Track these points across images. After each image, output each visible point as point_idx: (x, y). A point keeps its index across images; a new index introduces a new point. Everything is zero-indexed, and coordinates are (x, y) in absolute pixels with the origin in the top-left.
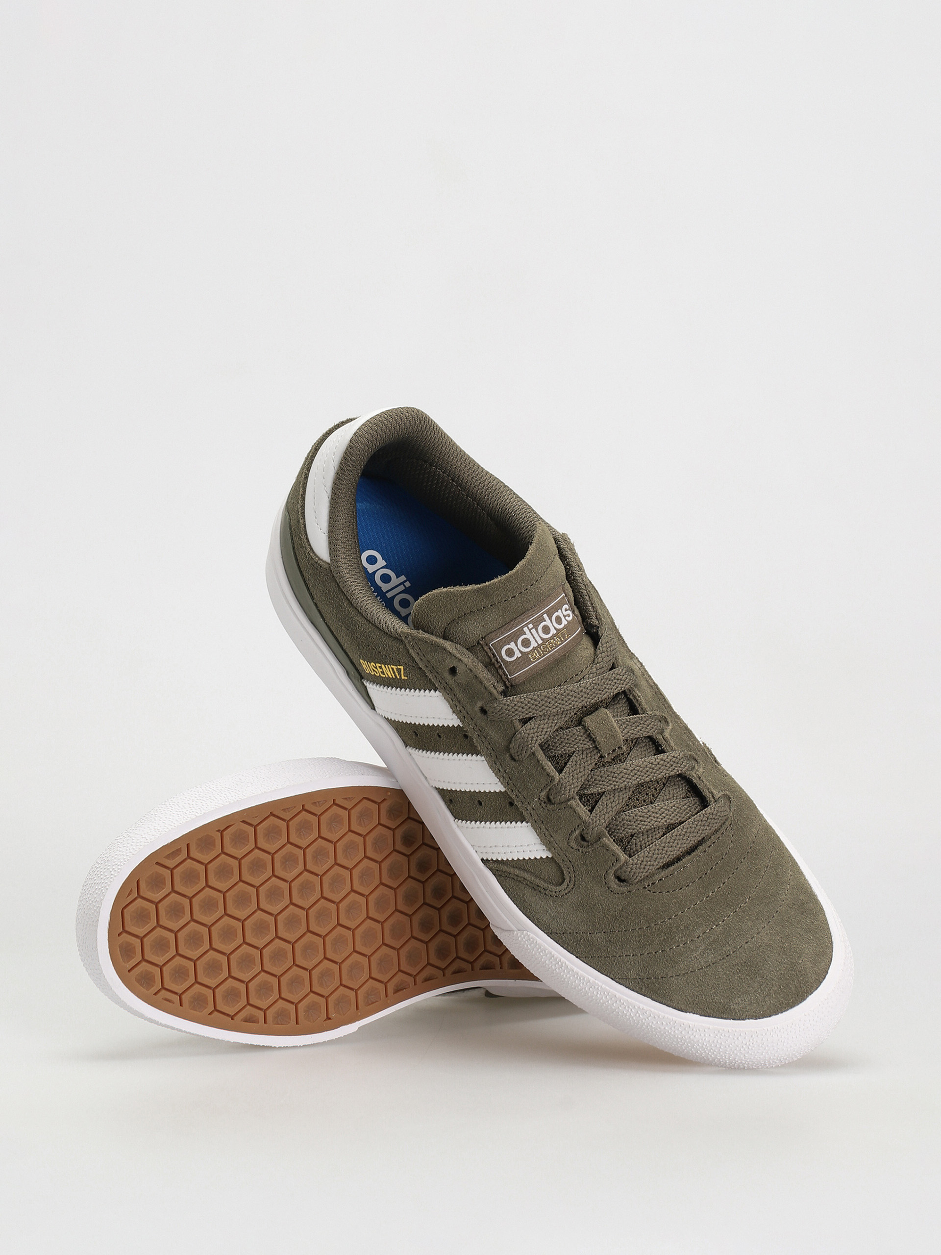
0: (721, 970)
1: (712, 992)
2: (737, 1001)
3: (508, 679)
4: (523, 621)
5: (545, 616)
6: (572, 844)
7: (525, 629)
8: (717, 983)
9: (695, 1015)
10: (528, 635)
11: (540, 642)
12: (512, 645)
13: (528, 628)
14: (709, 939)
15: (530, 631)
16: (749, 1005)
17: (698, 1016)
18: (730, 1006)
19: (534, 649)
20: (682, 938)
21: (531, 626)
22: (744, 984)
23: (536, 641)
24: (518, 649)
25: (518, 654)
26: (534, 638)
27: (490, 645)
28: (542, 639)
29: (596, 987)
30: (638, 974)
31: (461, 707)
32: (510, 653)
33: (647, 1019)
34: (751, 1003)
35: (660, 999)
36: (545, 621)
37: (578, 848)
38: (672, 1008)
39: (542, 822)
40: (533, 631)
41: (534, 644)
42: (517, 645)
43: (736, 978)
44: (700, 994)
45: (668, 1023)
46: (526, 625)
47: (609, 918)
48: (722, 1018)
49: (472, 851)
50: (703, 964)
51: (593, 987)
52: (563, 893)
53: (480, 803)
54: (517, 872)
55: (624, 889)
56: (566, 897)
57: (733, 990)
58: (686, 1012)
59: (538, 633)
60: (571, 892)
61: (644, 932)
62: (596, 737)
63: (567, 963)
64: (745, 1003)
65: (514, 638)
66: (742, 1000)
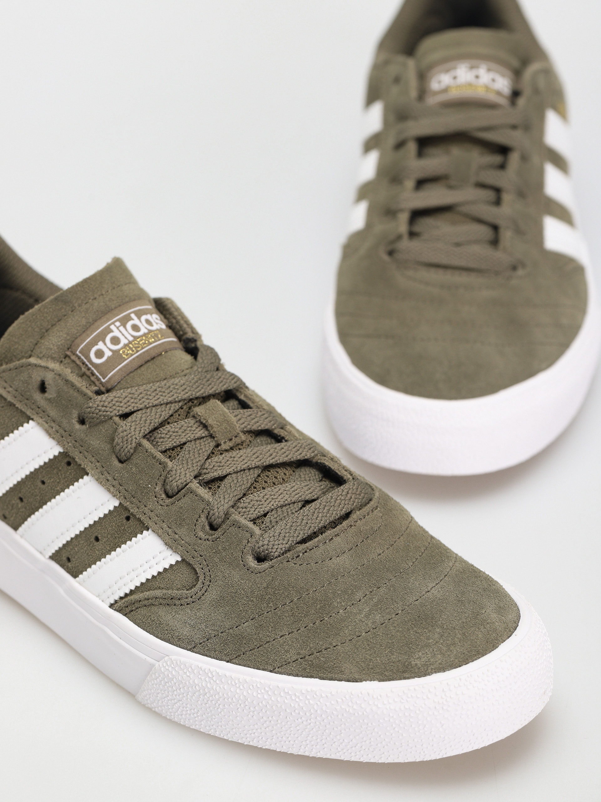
0: (392, 628)
1: (386, 652)
2: (417, 656)
3: (101, 383)
4: (108, 320)
5: (133, 316)
6: (201, 534)
7: (112, 327)
8: (390, 641)
9: (372, 682)
10: (116, 333)
11: (131, 339)
12: (100, 345)
13: (115, 326)
14: (372, 601)
15: (118, 328)
16: (432, 657)
17: (376, 683)
18: (411, 662)
19: (126, 346)
20: (341, 603)
21: (118, 324)
22: (421, 637)
23: (126, 338)
24: (107, 347)
25: (108, 354)
26: (123, 335)
27: (78, 353)
28: (132, 336)
29: (255, 685)
30: (299, 654)
31: (57, 427)
32: (100, 354)
33: (319, 703)
34: (435, 654)
35: (330, 675)
36: (133, 319)
37: (207, 537)
38: (345, 681)
39: (163, 521)
40: (122, 328)
41: (124, 341)
42: (105, 344)
43: (412, 633)
44: (373, 657)
45: (344, 698)
46: (113, 323)
47: (255, 600)
48: (405, 678)
49: (97, 601)
50: (370, 625)
51: (251, 687)
52: (200, 594)
53: (97, 539)
54: (147, 594)
55: (266, 565)
56: (203, 598)
57: (411, 645)
58: (361, 681)
59: (126, 330)
60: (209, 590)
61: (296, 604)
62: (207, 421)
63: (218, 670)
64: (427, 656)
65: (102, 337)
66: (423, 654)
